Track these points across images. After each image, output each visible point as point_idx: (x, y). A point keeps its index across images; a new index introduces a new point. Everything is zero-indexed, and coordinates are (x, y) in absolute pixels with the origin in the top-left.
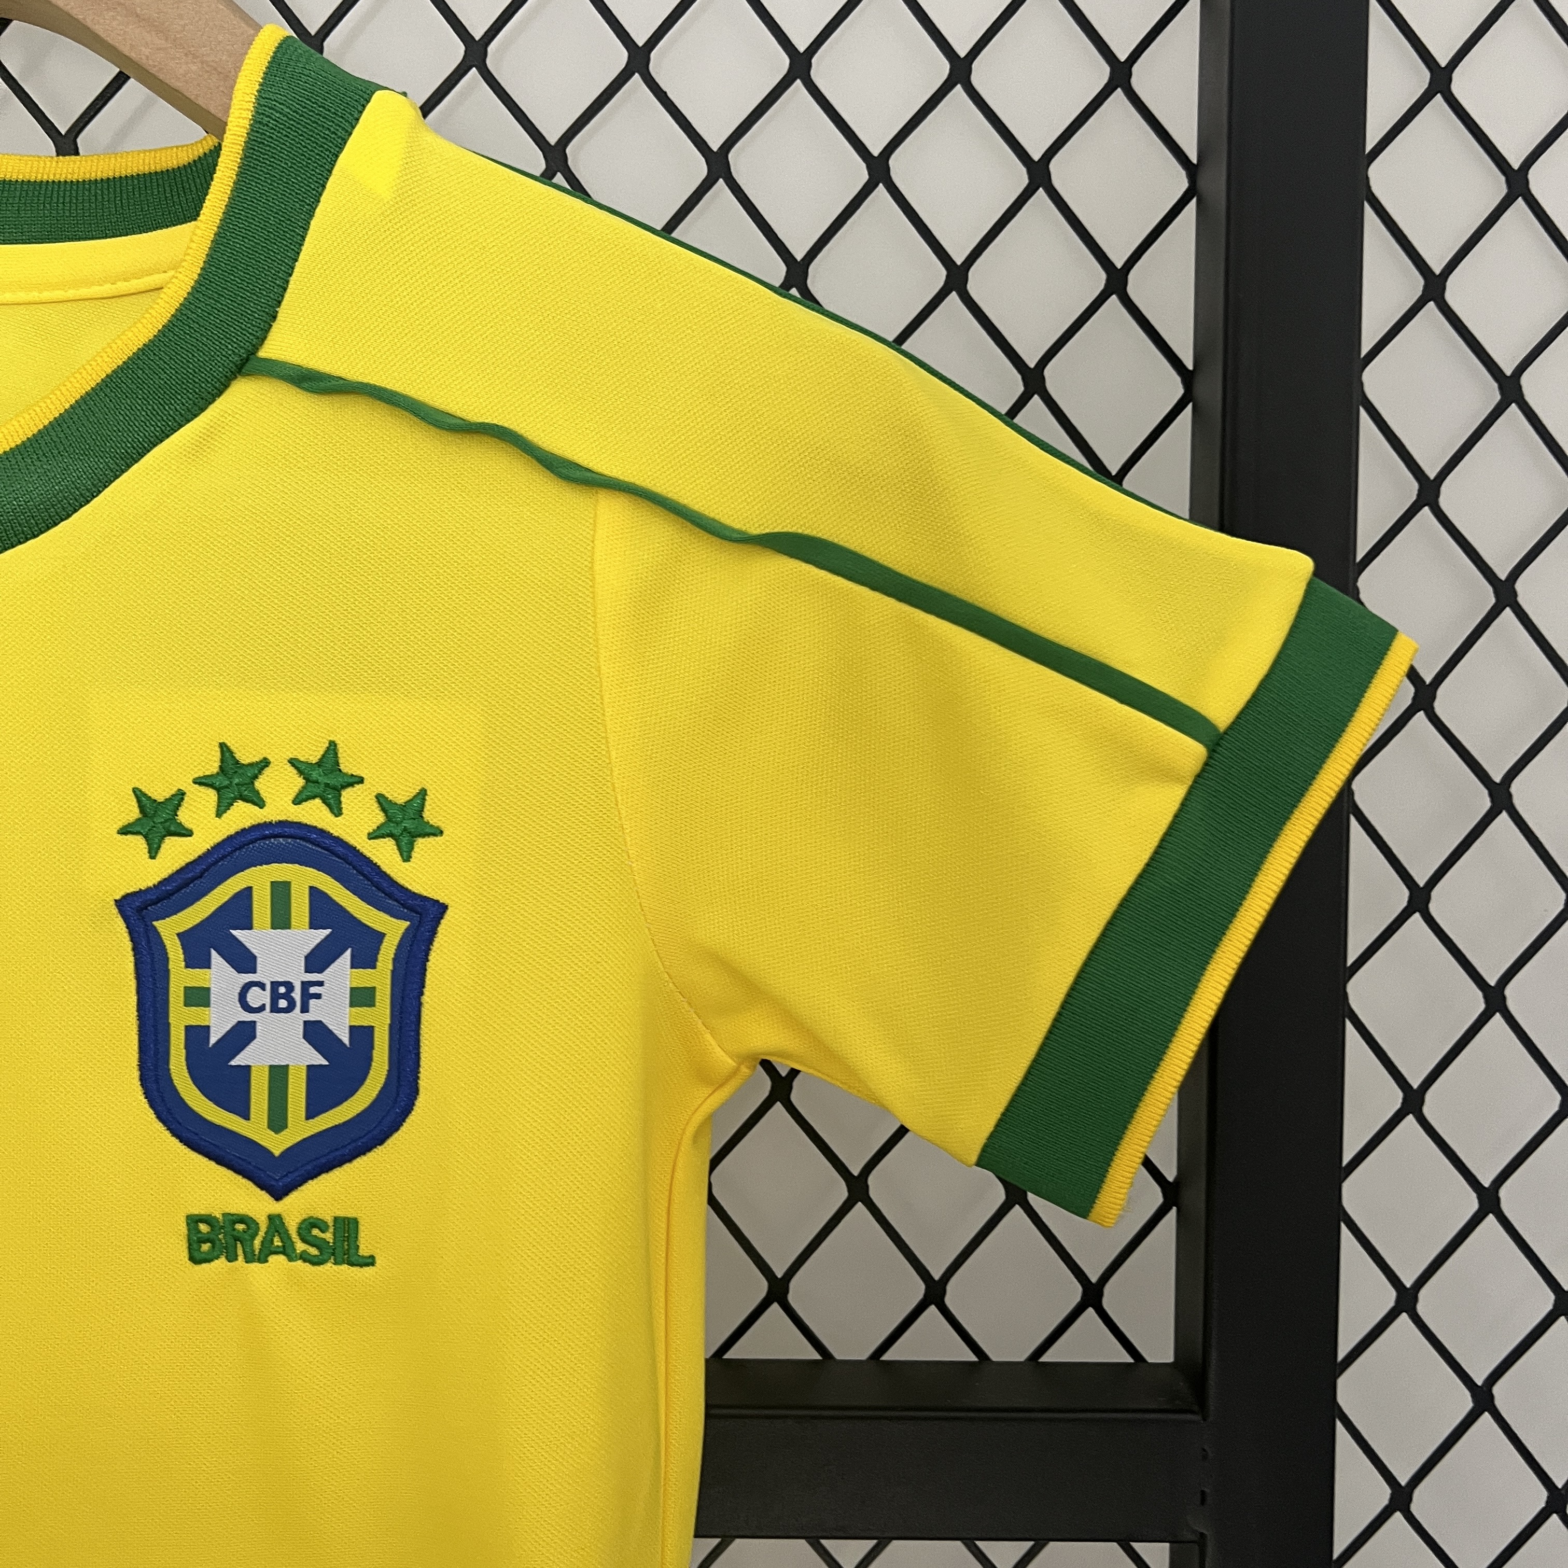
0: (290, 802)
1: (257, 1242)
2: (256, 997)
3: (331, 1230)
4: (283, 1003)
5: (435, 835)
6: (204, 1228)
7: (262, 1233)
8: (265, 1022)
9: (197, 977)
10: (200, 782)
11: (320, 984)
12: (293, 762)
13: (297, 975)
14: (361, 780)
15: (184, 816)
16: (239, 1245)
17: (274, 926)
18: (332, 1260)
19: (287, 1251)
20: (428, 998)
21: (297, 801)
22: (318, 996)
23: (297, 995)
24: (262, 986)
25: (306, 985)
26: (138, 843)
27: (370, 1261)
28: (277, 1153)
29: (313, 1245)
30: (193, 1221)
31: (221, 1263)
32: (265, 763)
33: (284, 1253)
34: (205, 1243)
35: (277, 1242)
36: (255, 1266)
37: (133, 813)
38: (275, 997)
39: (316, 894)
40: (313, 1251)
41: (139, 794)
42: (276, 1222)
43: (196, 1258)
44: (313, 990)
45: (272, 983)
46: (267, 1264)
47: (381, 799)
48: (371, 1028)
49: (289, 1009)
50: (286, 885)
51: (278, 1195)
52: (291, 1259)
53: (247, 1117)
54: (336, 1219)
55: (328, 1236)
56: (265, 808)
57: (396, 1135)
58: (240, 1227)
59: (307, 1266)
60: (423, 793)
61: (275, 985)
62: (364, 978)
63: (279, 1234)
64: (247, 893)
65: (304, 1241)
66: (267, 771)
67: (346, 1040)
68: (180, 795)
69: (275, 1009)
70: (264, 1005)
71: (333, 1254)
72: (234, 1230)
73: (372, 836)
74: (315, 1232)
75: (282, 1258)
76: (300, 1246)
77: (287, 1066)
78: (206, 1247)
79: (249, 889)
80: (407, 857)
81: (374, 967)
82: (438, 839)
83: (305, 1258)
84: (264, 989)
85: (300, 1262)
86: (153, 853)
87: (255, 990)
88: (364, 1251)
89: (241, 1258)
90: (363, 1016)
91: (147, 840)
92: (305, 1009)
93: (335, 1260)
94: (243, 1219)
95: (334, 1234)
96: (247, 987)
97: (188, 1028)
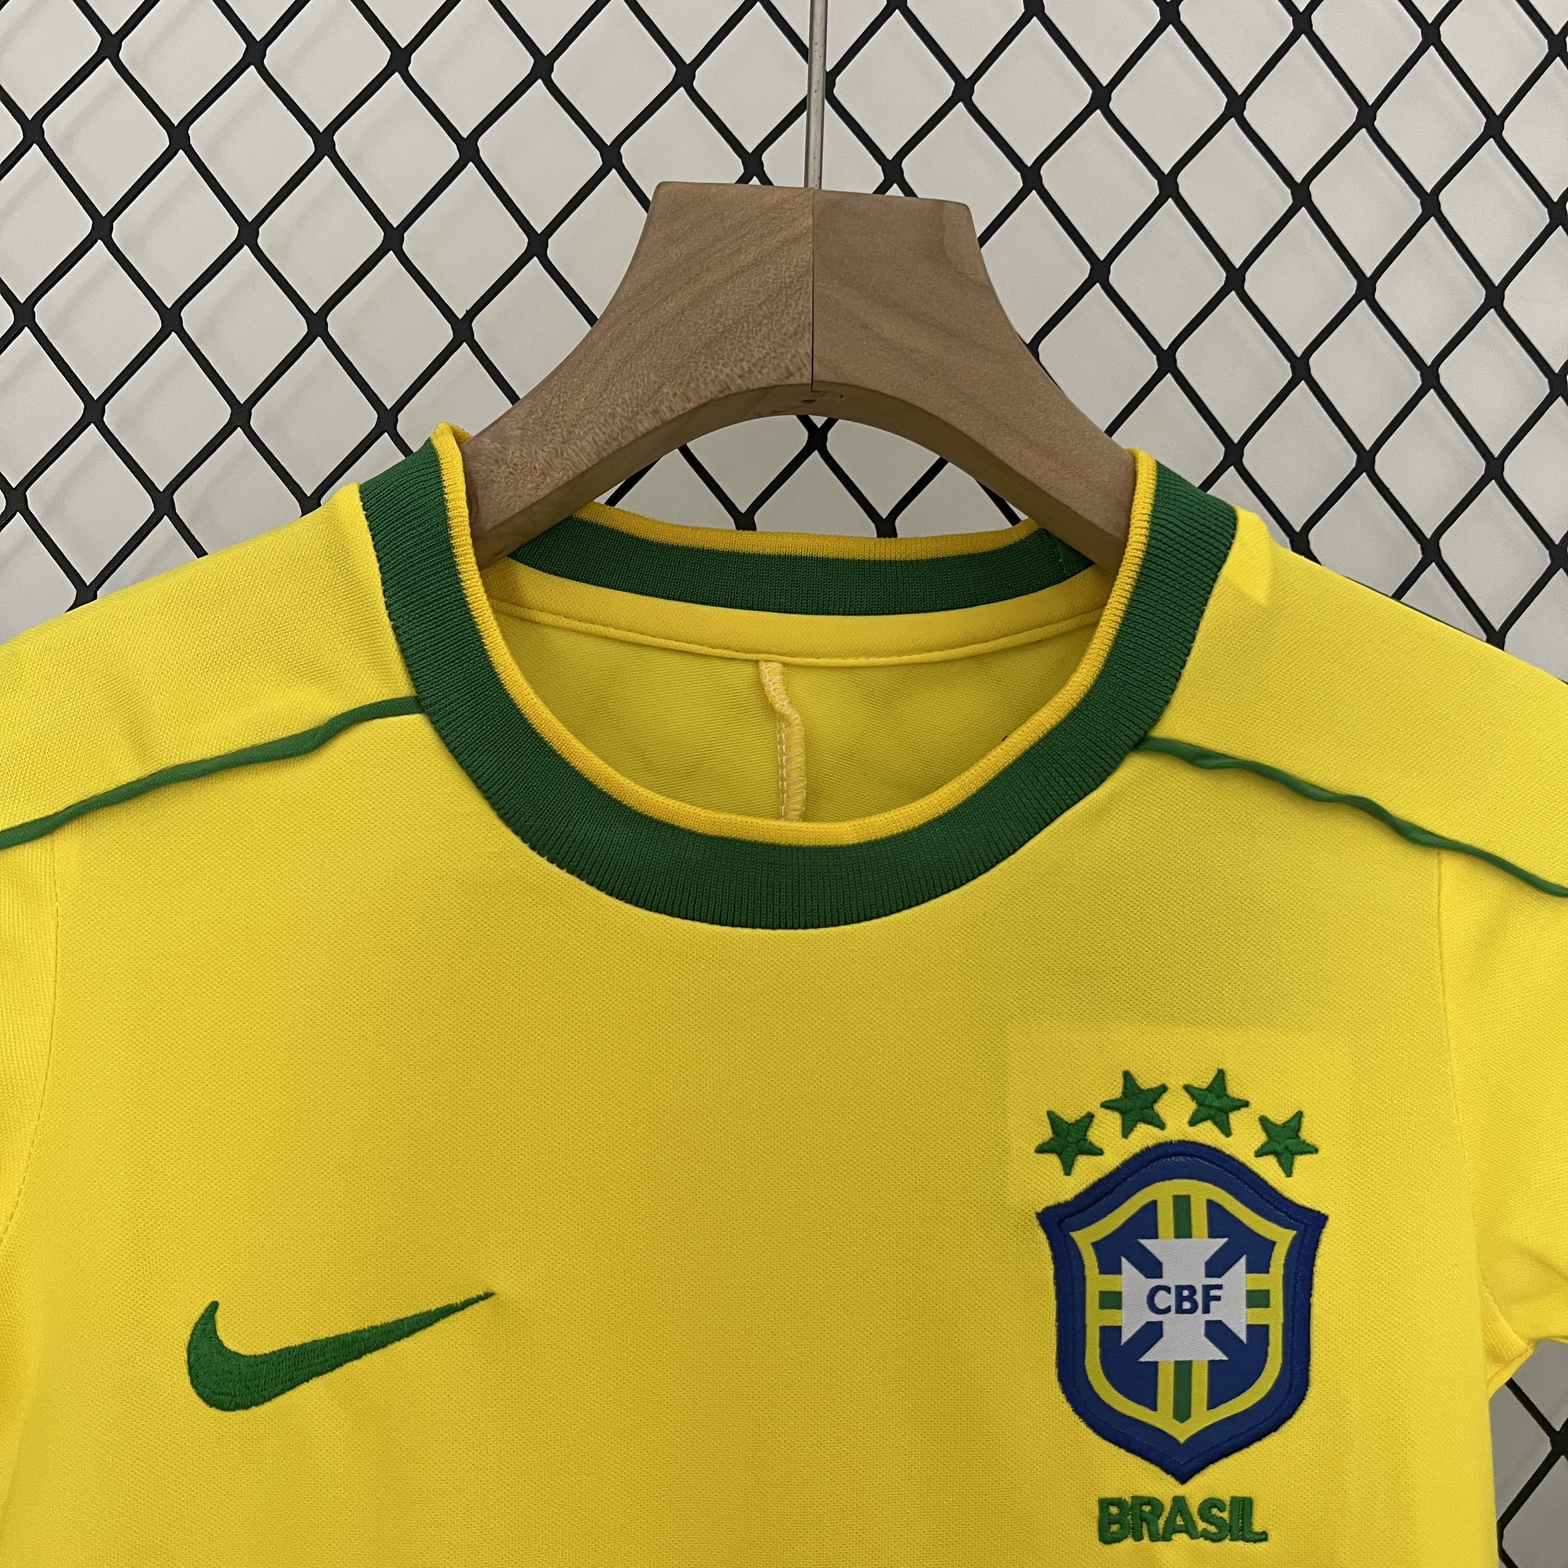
0: (1187, 1125)
1: (1161, 1522)
2: (1163, 1299)
3: (1228, 1508)
4: (1187, 1305)
5: (1311, 1153)
6: (1114, 1510)
7: (1166, 1514)
8: (1171, 1322)
9: (1110, 1283)
10: (1106, 1105)
11: (1220, 1287)
12: (1187, 1088)
13: (1199, 1280)
14: (1246, 1104)
15: (1095, 1135)
16: (1145, 1525)
17: (1177, 1236)
18: (1229, 1537)
19: (1190, 1531)
20: (1315, 1300)
21: (1193, 1122)
22: (1218, 1298)
23: (1199, 1297)
24: (1168, 1290)
25: (1207, 1289)
26: (1053, 1161)
27: (1263, 1537)
28: (1182, 1440)
29: (1212, 1524)
30: (1105, 1504)
31: (1129, 1543)
32: (1163, 1089)
33: (1187, 1532)
34: (1115, 1523)
35: (1179, 1521)
36: (1161, 1545)
37: (1046, 1133)
38: (1180, 1299)
39: (1212, 1206)
40: (1212, 1529)
41: (1052, 1117)
42: (1180, 1503)
43: (1106, 1538)
44: (1213, 1293)
45: (1177, 1287)
46: (1171, 1542)
47: (1264, 1121)
48: (1266, 1327)
49: (1193, 1310)
50: (1187, 1198)
51: (1183, 1479)
52: (1192, 1537)
53: (1154, 1408)
54: (1234, 1499)
55: (1225, 1515)
56: (1166, 1130)
57: (1289, 1423)
58: (1147, 1508)
59: (1208, 1543)
60: (1299, 1115)
61: (1180, 1289)
62: (1259, 1281)
63: (1181, 1515)
64: (1151, 1208)
65: (1204, 1519)
66: (1165, 1096)
67: (1243, 1336)
68: (1090, 1117)
69: (1180, 1310)
70: (1170, 1307)
71: (1230, 1531)
72: (1142, 1511)
73: (1259, 1153)
74: (1215, 1511)
75: (1184, 1536)
76: (1201, 1525)
77: (1191, 1362)
78: (1115, 1528)
79: (1154, 1203)
80: (1289, 1173)
81: (1267, 1272)
82: (1314, 1156)
83: (1206, 1535)
84: (1169, 1293)
85: (1202, 1539)
86: (1068, 1171)
87: (1162, 1293)
88: (1257, 1527)
89: (1146, 1538)
90: (1259, 1316)
91: (1061, 1159)
92: (1206, 1310)
93: (1231, 1536)
94: (1150, 1501)
95: (1231, 1513)
96: (1155, 1291)
97: (1103, 1329)
